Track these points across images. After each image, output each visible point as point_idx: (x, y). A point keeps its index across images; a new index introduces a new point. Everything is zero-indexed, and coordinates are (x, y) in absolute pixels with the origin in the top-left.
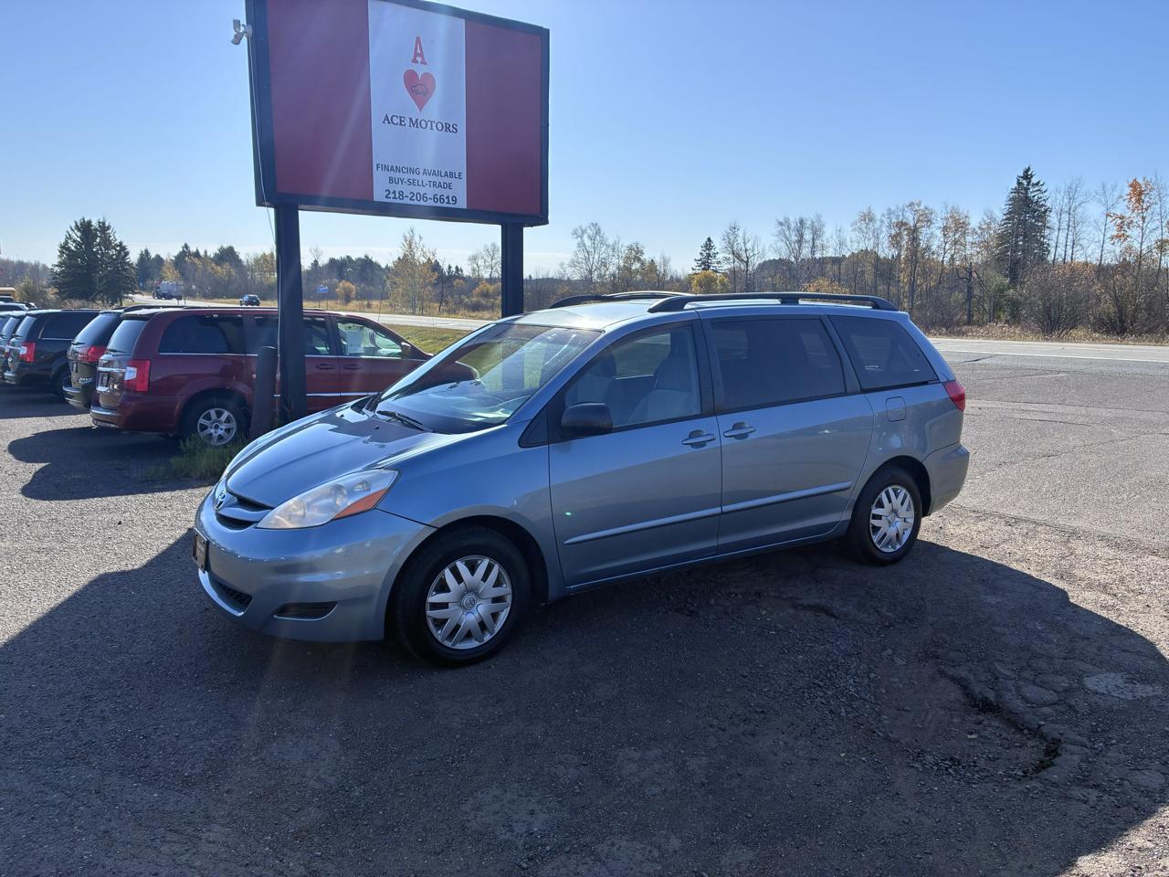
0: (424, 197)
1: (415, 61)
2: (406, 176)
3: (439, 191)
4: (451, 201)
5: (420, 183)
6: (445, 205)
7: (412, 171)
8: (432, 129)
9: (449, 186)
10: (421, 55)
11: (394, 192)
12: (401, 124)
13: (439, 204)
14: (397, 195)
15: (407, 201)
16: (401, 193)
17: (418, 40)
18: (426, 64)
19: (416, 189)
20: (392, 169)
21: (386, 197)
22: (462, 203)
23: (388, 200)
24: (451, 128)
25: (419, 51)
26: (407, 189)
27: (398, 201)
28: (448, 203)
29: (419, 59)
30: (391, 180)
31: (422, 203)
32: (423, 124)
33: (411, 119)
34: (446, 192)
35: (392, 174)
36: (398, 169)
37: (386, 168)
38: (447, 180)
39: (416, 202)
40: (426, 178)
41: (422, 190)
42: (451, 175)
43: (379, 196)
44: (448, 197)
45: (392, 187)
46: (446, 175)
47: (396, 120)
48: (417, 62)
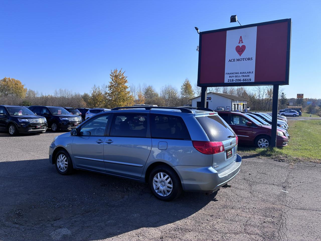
0: (240, 80)
1: (239, 43)
2: (234, 75)
3: (245, 78)
4: (249, 80)
5: (239, 76)
6: (247, 82)
7: (236, 73)
8: (244, 60)
9: (249, 76)
10: (242, 41)
11: (231, 80)
12: (234, 61)
13: (245, 82)
14: (231, 81)
15: (234, 82)
16: (233, 80)
17: (241, 37)
18: (243, 43)
19: (237, 78)
20: (230, 74)
21: (228, 81)
22: (253, 80)
23: (229, 82)
24: (250, 59)
25: (241, 40)
26: (234, 79)
27: (232, 82)
28: (248, 81)
29: (241, 42)
30: (230, 77)
31: (239, 82)
32: (241, 60)
33: (237, 59)
34: (247, 78)
35: (230, 75)
36: (232, 73)
37: (229, 74)
38: (248, 74)
39: (237, 82)
40: (241, 75)
41: (239, 78)
42: (250, 72)
43: (226, 81)
44: (248, 79)
46: (248, 73)
47: (232, 60)
48: (240, 43)
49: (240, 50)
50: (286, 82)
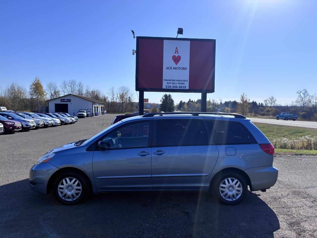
0: (176, 87)
1: (175, 53)
2: (172, 82)
3: (181, 85)
4: (184, 87)
5: (176, 83)
6: (182, 89)
7: (173, 80)
8: (179, 69)
9: (184, 84)
10: (177, 51)
11: (168, 86)
12: (171, 69)
13: (181, 88)
14: (169, 87)
15: (171, 88)
16: (170, 86)
17: (177, 48)
18: (178, 53)
19: (174, 85)
20: (168, 80)
21: (166, 87)
22: (187, 88)
23: (166, 88)
24: (185, 69)
25: (177, 50)
26: (172, 85)
27: (169, 88)
28: (183, 88)
29: (177, 52)
30: (167, 83)
31: (176, 88)
32: (177, 68)
33: (174, 68)
34: (183, 85)
35: (168, 82)
36: (170, 80)
37: (166, 80)
38: (183, 82)
39: (174, 88)
40: (177, 82)
41: (176, 85)
42: (185, 81)
43: (164, 87)
44: (183, 86)
45: (168, 85)
46: (183, 81)
47: (169, 68)
48: (176, 53)
49: (177, 59)
50: (212, 91)
